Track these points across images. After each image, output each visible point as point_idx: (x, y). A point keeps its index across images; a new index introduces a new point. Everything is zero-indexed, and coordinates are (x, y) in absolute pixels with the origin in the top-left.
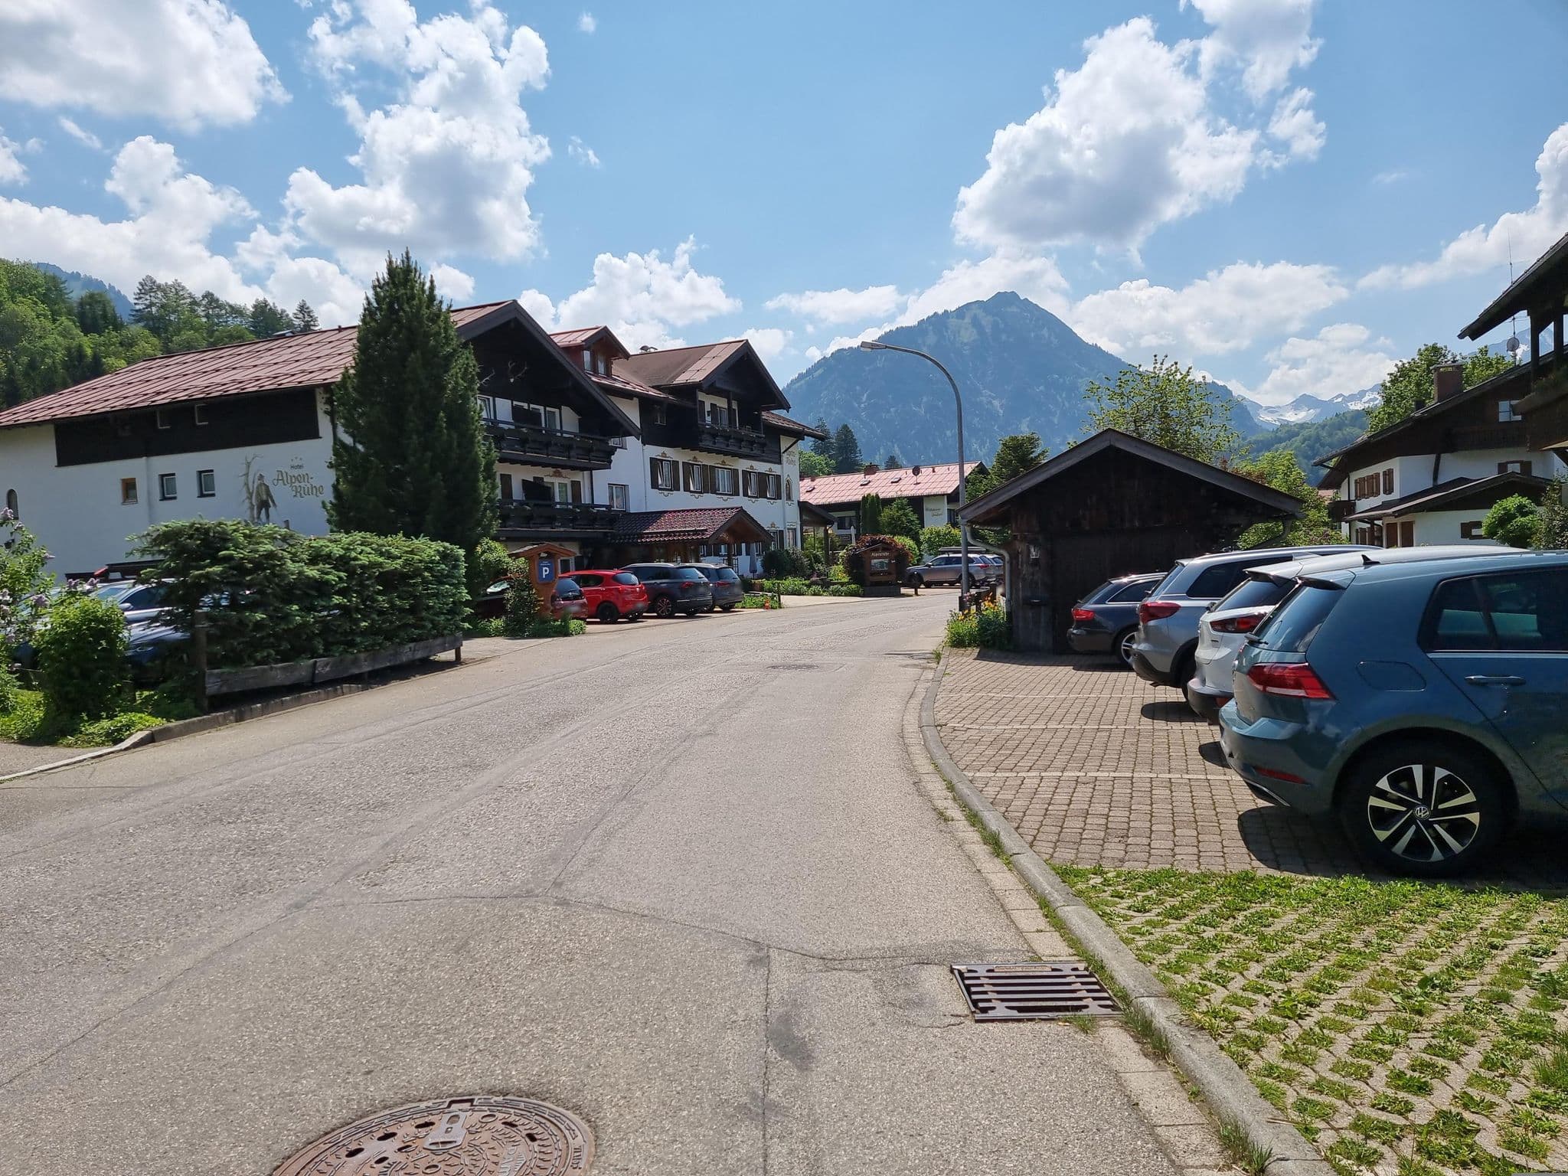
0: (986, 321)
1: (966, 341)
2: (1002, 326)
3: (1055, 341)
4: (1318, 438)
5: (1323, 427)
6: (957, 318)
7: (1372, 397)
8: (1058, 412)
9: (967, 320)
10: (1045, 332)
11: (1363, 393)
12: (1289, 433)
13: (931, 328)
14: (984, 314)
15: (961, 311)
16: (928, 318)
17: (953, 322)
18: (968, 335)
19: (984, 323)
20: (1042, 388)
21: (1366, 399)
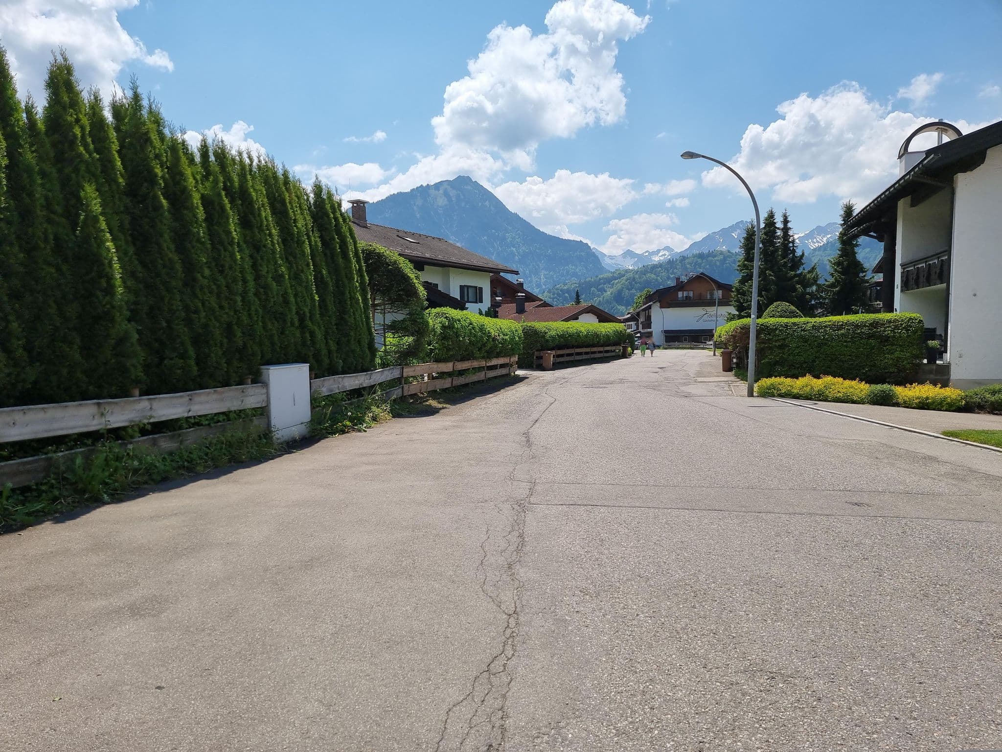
0: (453, 193)
1: (440, 204)
2: (462, 197)
3: (493, 209)
4: (634, 279)
5: (637, 272)
6: (435, 190)
7: (663, 253)
8: (495, 253)
9: (441, 191)
10: (487, 203)
11: (659, 251)
12: (620, 274)
13: (419, 194)
14: (451, 189)
15: (438, 186)
16: (417, 188)
17: (432, 192)
18: (442, 201)
19: (451, 195)
20: (485, 238)
21: (661, 254)
